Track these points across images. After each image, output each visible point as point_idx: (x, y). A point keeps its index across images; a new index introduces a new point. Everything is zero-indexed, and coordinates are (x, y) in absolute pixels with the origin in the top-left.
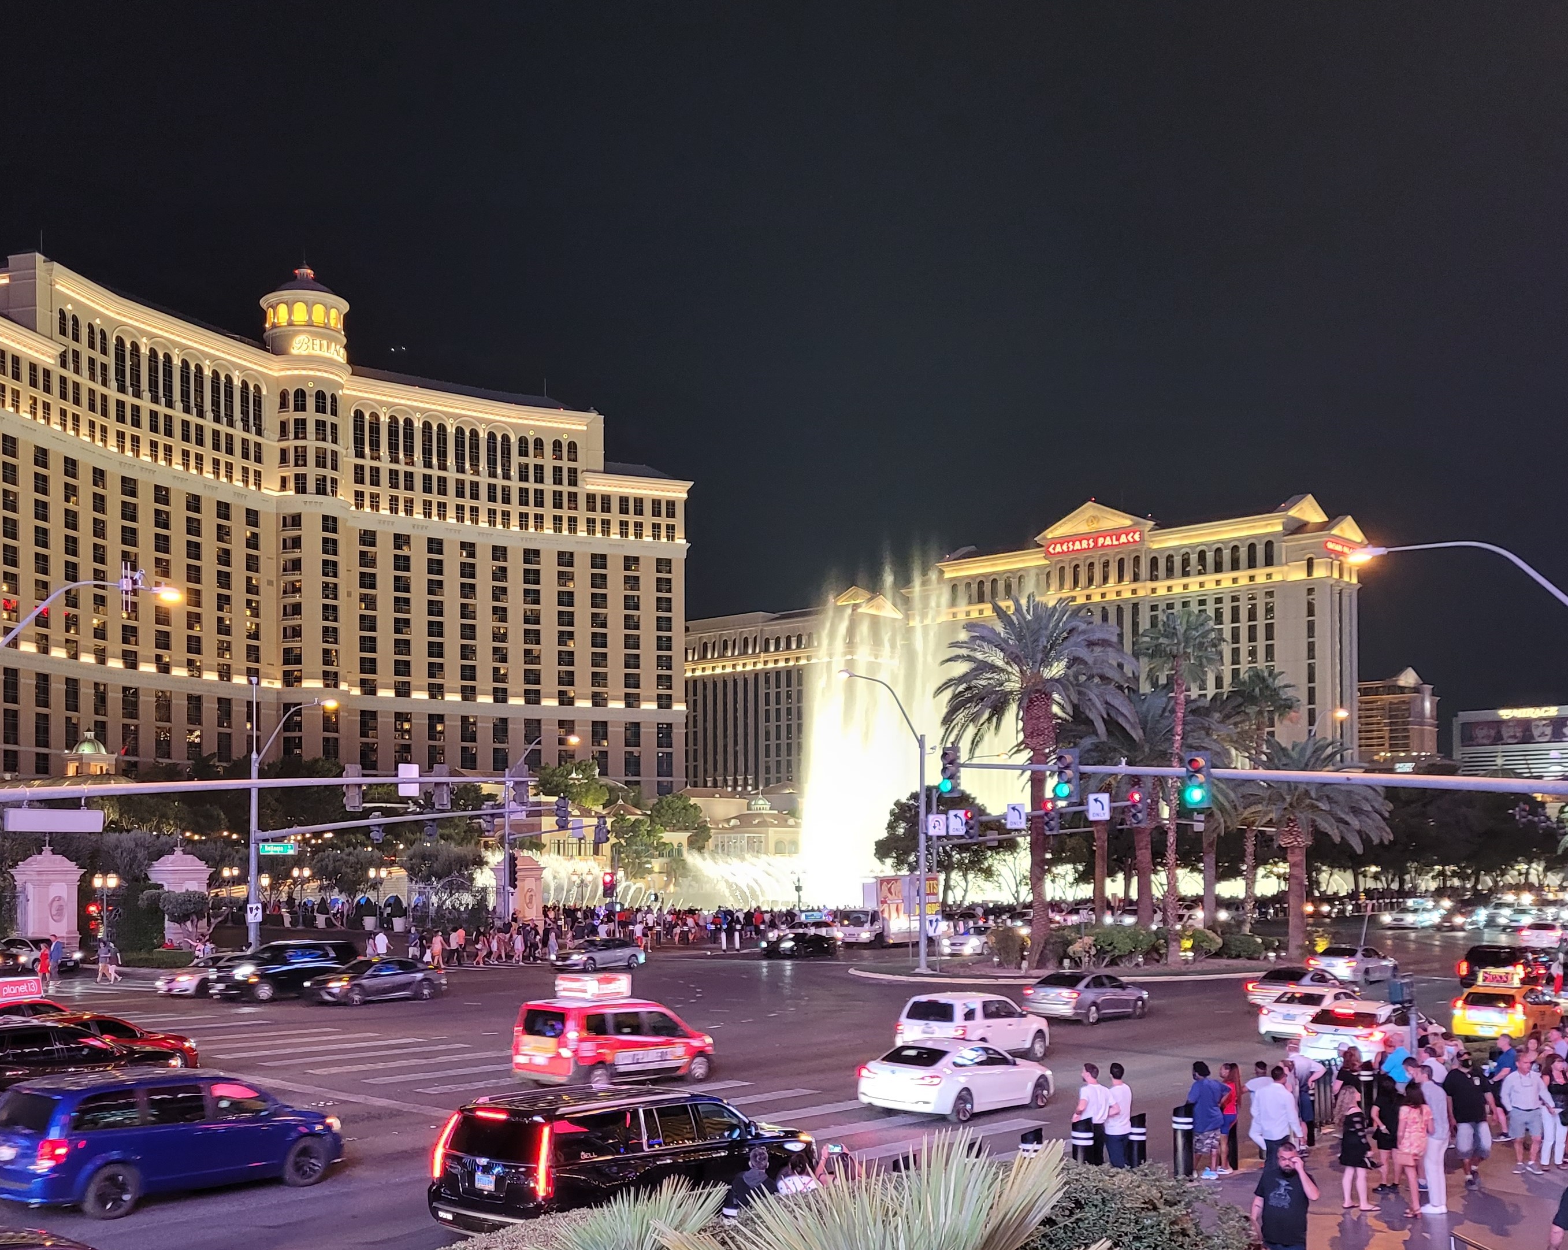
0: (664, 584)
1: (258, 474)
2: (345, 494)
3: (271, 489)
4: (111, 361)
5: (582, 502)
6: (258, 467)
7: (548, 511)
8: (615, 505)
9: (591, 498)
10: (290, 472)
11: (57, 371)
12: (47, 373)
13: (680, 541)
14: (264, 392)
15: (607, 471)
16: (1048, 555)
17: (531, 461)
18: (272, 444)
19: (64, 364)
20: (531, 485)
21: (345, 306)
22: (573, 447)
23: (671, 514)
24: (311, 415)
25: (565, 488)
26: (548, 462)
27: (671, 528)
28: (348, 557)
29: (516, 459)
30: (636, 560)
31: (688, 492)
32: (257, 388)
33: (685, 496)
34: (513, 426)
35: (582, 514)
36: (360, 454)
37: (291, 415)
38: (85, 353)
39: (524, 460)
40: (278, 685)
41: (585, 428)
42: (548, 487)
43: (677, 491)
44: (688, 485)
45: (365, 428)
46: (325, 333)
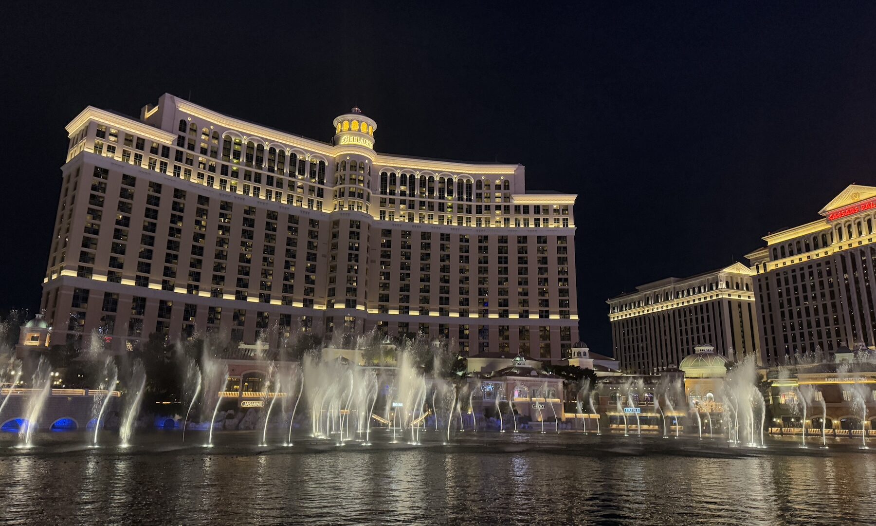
0: (562, 250)
1: (319, 203)
2: (374, 213)
3: (327, 210)
5: (512, 210)
6: (320, 199)
7: (493, 216)
8: (532, 210)
9: (517, 208)
11: (175, 148)
13: (571, 225)
14: (326, 164)
15: (527, 192)
16: (829, 221)
17: (483, 191)
18: (329, 188)
20: (483, 203)
22: (506, 182)
23: (565, 212)
24: (348, 173)
25: (503, 204)
26: (493, 191)
27: (565, 220)
29: (474, 191)
30: (544, 238)
31: (576, 200)
32: (322, 163)
33: (574, 202)
34: (474, 175)
35: (512, 216)
36: (384, 192)
39: (479, 191)
41: (513, 173)
42: (493, 204)
43: (570, 200)
44: (575, 196)
45: (387, 180)
46: (359, 133)
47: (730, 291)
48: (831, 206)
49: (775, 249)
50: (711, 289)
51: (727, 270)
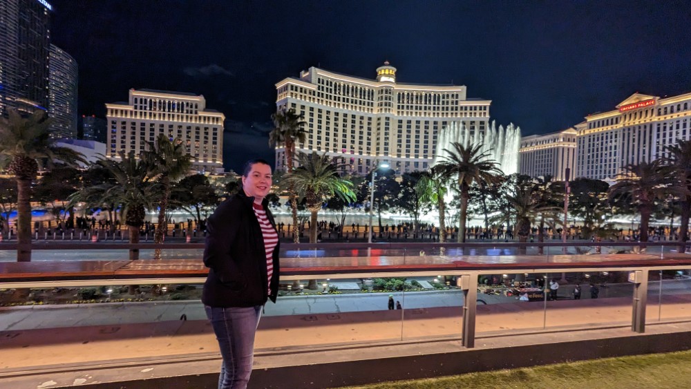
0: (482, 128)
1: (372, 109)
2: (394, 112)
3: (375, 112)
4: (333, 88)
5: (459, 109)
7: (450, 112)
8: (468, 109)
9: (462, 108)
10: (379, 108)
11: (317, 91)
12: (314, 92)
13: (488, 116)
14: (375, 91)
15: (467, 100)
16: (620, 111)
17: (445, 100)
18: (375, 102)
19: (319, 89)
20: (445, 106)
21: (395, 70)
22: (457, 95)
23: (485, 109)
25: (455, 106)
26: (450, 99)
27: (485, 113)
28: (394, 127)
29: (441, 100)
30: (474, 122)
31: (491, 103)
32: (373, 90)
33: (489, 104)
34: (441, 92)
35: (459, 112)
36: (399, 102)
37: (380, 95)
38: (326, 86)
39: (443, 100)
40: (375, 156)
41: (461, 90)
42: (450, 106)
43: (487, 103)
44: (491, 101)
45: (401, 96)
46: (389, 75)
47: (564, 143)
48: (621, 105)
49: (590, 124)
50: (555, 141)
51: (565, 132)
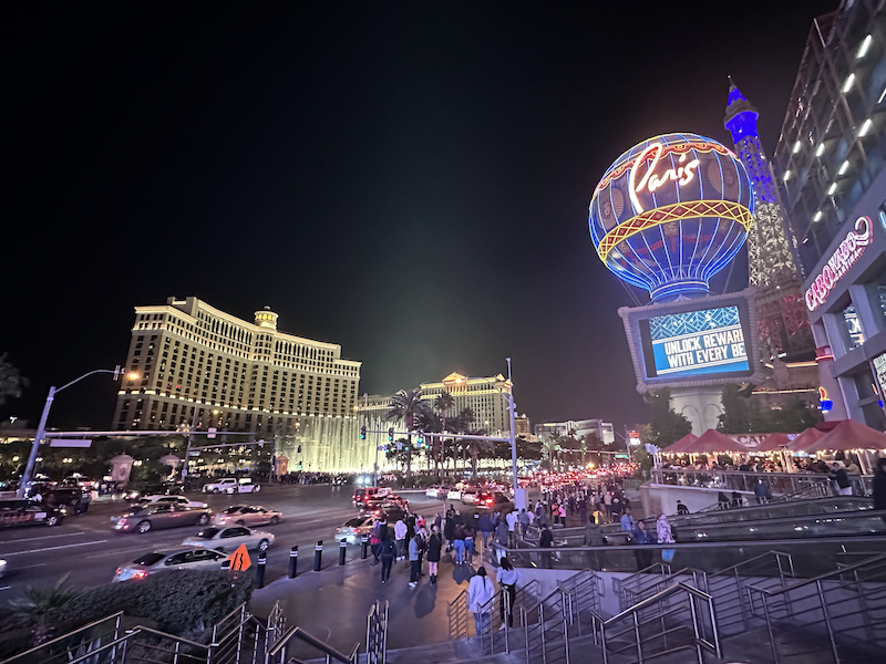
0: (353, 387)
1: (248, 355)
2: (272, 361)
3: (251, 358)
4: (211, 324)
5: (334, 366)
6: (248, 353)
7: (325, 368)
8: (342, 367)
9: (336, 365)
10: (257, 355)
11: (195, 326)
12: (192, 326)
13: (358, 376)
14: (252, 335)
15: (341, 359)
16: (445, 384)
17: (321, 356)
18: (253, 348)
19: (197, 324)
20: (321, 361)
21: (277, 316)
22: (332, 353)
23: (356, 370)
24: (264, 341)
25: (330, 363)
26: (326, 356)
27: (356, 373)
28: (270, 377)
29: (317, 355)
30: (346, 381)
33: (360, 366)
34: (318, 347)
35: (333, 369)
36: (277, 351)
37: (259, 341)
38: (204, 322)
40: (246, 409)
41: (336, 348)
42: (325, 362)
43: (358, 365)
44: (361, 363)
45: (279, 346)
46: (271, 322)
48: (447, 378)
49: (424, 391)
